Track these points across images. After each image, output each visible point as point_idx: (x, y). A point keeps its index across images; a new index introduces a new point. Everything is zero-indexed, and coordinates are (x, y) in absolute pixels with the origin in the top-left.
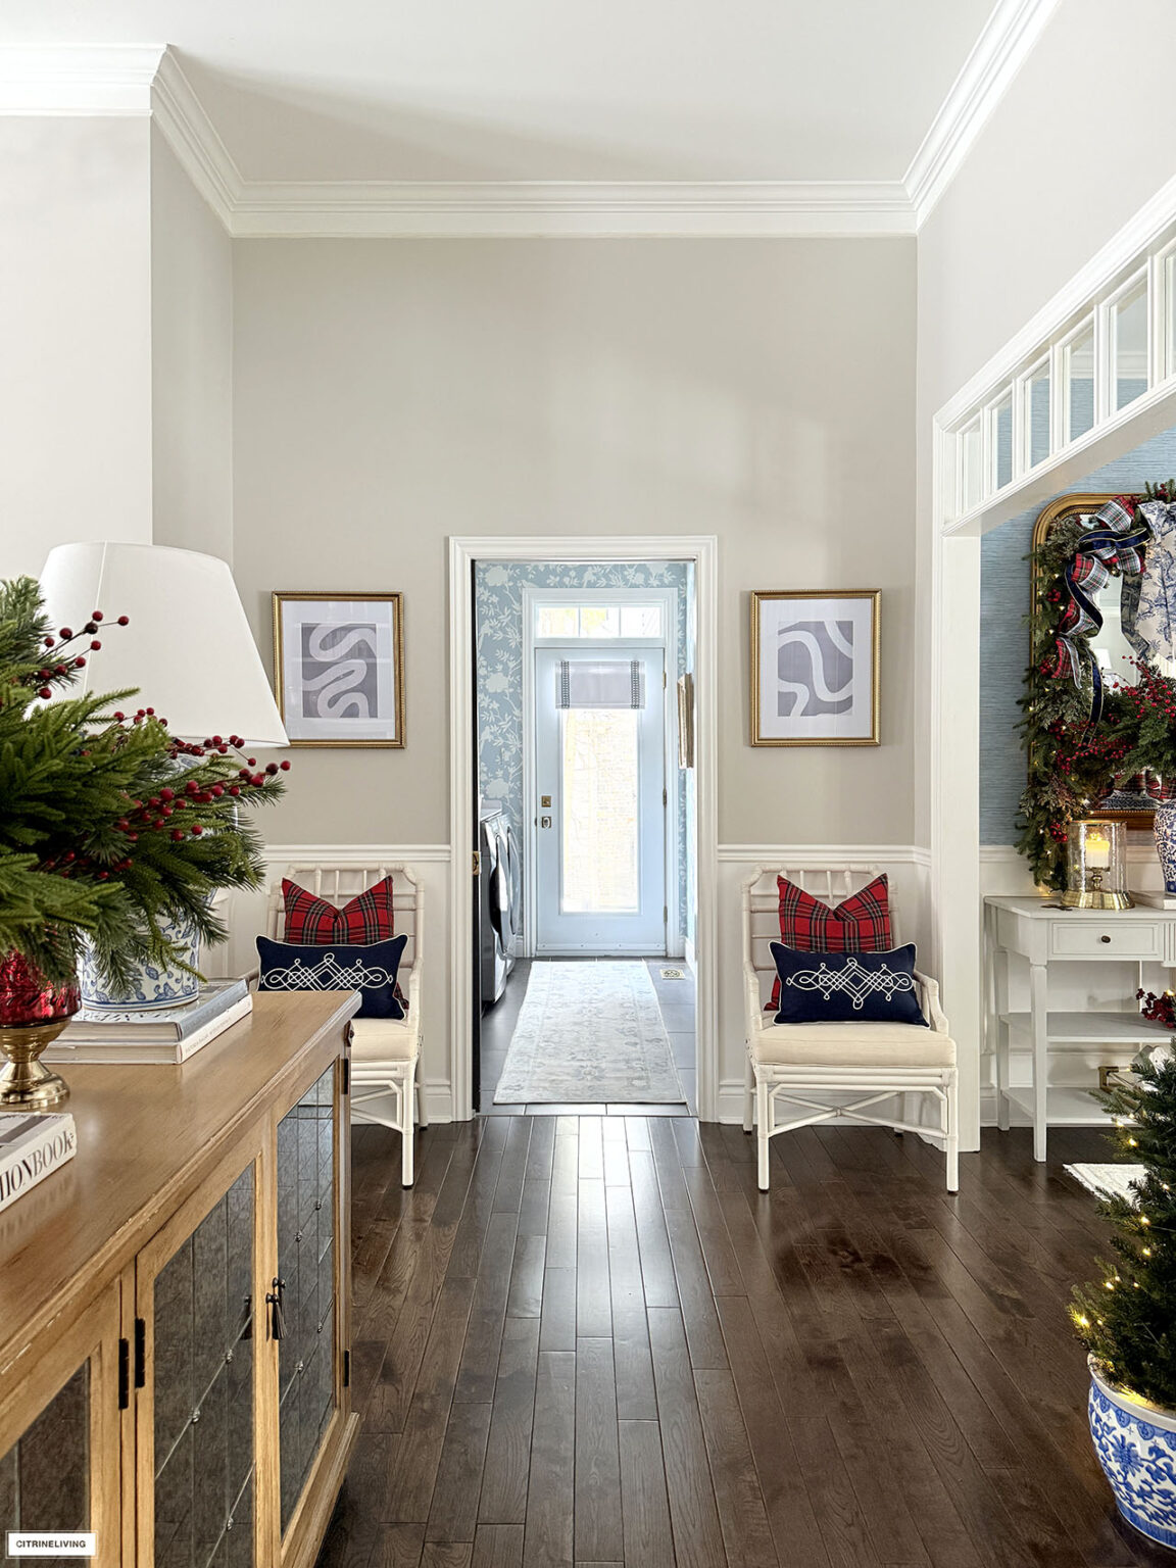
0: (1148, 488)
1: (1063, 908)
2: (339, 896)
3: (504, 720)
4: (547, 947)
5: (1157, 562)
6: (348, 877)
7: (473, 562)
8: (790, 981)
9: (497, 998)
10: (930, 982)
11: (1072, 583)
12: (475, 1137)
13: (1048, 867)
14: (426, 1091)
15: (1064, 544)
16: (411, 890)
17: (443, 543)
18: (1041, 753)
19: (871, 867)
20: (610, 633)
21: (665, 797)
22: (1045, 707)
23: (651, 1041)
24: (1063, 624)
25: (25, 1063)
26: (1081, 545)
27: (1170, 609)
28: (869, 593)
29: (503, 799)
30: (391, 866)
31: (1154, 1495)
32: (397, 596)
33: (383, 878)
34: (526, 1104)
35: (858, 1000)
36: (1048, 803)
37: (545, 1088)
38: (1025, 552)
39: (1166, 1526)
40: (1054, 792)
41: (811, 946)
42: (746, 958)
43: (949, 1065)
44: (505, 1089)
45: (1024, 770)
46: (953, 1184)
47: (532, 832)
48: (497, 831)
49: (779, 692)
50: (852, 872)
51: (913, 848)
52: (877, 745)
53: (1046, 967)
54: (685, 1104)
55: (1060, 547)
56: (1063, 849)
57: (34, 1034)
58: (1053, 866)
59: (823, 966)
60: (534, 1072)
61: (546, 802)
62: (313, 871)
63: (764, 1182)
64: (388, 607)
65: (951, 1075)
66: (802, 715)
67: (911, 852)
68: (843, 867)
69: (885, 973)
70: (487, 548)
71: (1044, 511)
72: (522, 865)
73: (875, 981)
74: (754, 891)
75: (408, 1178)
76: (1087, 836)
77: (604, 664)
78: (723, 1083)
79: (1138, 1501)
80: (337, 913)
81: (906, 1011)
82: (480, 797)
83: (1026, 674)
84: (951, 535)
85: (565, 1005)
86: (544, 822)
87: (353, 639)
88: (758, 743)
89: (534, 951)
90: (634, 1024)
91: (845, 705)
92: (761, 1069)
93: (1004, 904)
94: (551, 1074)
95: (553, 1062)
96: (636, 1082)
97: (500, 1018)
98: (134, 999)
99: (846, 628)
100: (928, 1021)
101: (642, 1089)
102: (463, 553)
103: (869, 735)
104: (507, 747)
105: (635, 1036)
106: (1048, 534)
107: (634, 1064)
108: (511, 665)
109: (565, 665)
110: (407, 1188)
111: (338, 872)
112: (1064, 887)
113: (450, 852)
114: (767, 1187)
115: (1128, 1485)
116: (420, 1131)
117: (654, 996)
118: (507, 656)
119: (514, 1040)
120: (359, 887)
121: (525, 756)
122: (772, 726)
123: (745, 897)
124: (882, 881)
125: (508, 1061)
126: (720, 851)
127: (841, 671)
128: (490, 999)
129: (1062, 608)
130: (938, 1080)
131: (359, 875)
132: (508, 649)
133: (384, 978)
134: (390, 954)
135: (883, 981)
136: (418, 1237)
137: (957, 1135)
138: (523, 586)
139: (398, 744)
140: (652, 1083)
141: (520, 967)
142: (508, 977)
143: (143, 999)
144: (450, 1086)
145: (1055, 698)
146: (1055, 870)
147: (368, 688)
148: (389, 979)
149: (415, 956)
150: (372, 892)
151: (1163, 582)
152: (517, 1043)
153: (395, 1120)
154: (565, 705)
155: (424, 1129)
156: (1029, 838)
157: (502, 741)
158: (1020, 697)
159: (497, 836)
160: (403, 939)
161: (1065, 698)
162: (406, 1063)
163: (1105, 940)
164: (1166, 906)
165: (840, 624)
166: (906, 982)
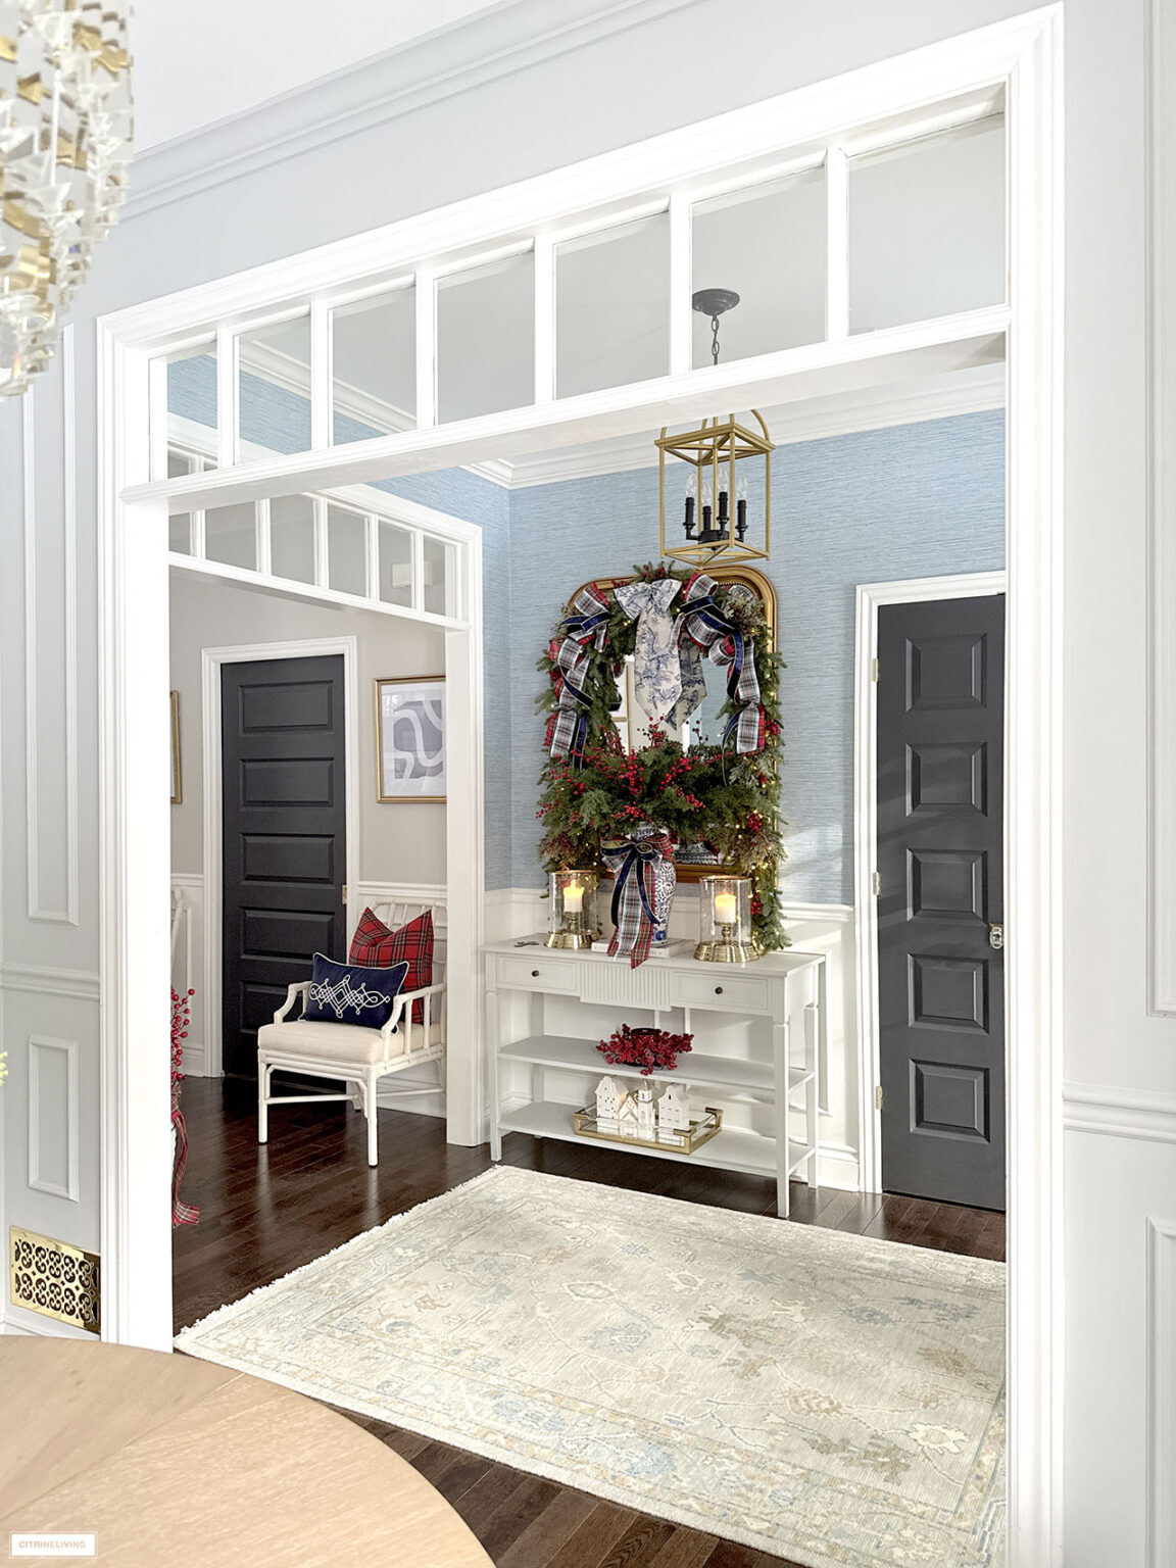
0: (639, 570)
5: (644, 638)
7: (221, 665)
27: (654, 680)
35: (339, 1012)
43: (367, 1063)
49: (395, 759)
53: (495, 993)
59: (325, 982)
63: (262, 1136)
65: (368, 1071)
66: (410, 777)
68: (417, 902)
69: (359, 992)
73: (351, 998)
81: (375, 1021)
88: (384, 801)
91: (438, 769)
99: (437, 706)
122: (395, 787)
124: (427, 916)
126: (360, 886)
130: (360, 1073)
135: (357, 998)
151: (649, 657)
163: (535, 974)
164: (593, 949)
165: (432, 702)
166: (374, 999)
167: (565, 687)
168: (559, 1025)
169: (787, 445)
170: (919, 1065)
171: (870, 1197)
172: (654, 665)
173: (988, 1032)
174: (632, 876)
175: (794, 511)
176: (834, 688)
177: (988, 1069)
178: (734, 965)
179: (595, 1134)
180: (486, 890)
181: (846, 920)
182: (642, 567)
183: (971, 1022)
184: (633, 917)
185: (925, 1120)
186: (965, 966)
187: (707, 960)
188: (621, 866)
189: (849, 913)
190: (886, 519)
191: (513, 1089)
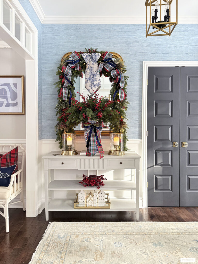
0: (87, 50)
5: (89, 69)
24: (63, 84)
27: (92, 81)
28: (20, 77)
40: (60, 126)
43: (5, 199)
52: (24, 114)
66: (5, 107)
81: (3, 183)
91: (16, 104)
99: (15, 85)
103: (22, 112)
127: (14, 96)
129: (62, 80)
130: (2, 203)
151: (90, 74)
161: (63, 103)
163: (63, 163)
164: (80, 155)
165: (14, 84)
166: (5, 176)
167: (66, 80)
168: (59, 177)
169: (125, 24)
170: (156, 176)
171: (145, 208)
172: (92, 76)
173: (172, 167)
174: (93, 134)
175: (127, 41)
176: (137, 86)
177: (172, 175)
178: (121, 156)
179: (77, 207)
180: (39, 140)
181: (139, 143)
182: (88, 50)
183: (169, 165)
184: (94, 145)
185: (158, 188)
186: (167, 152)
187: (113, 155)
188: (89, 131)
189: (140, 141)
190: (150, 46)
191: (42, 197)
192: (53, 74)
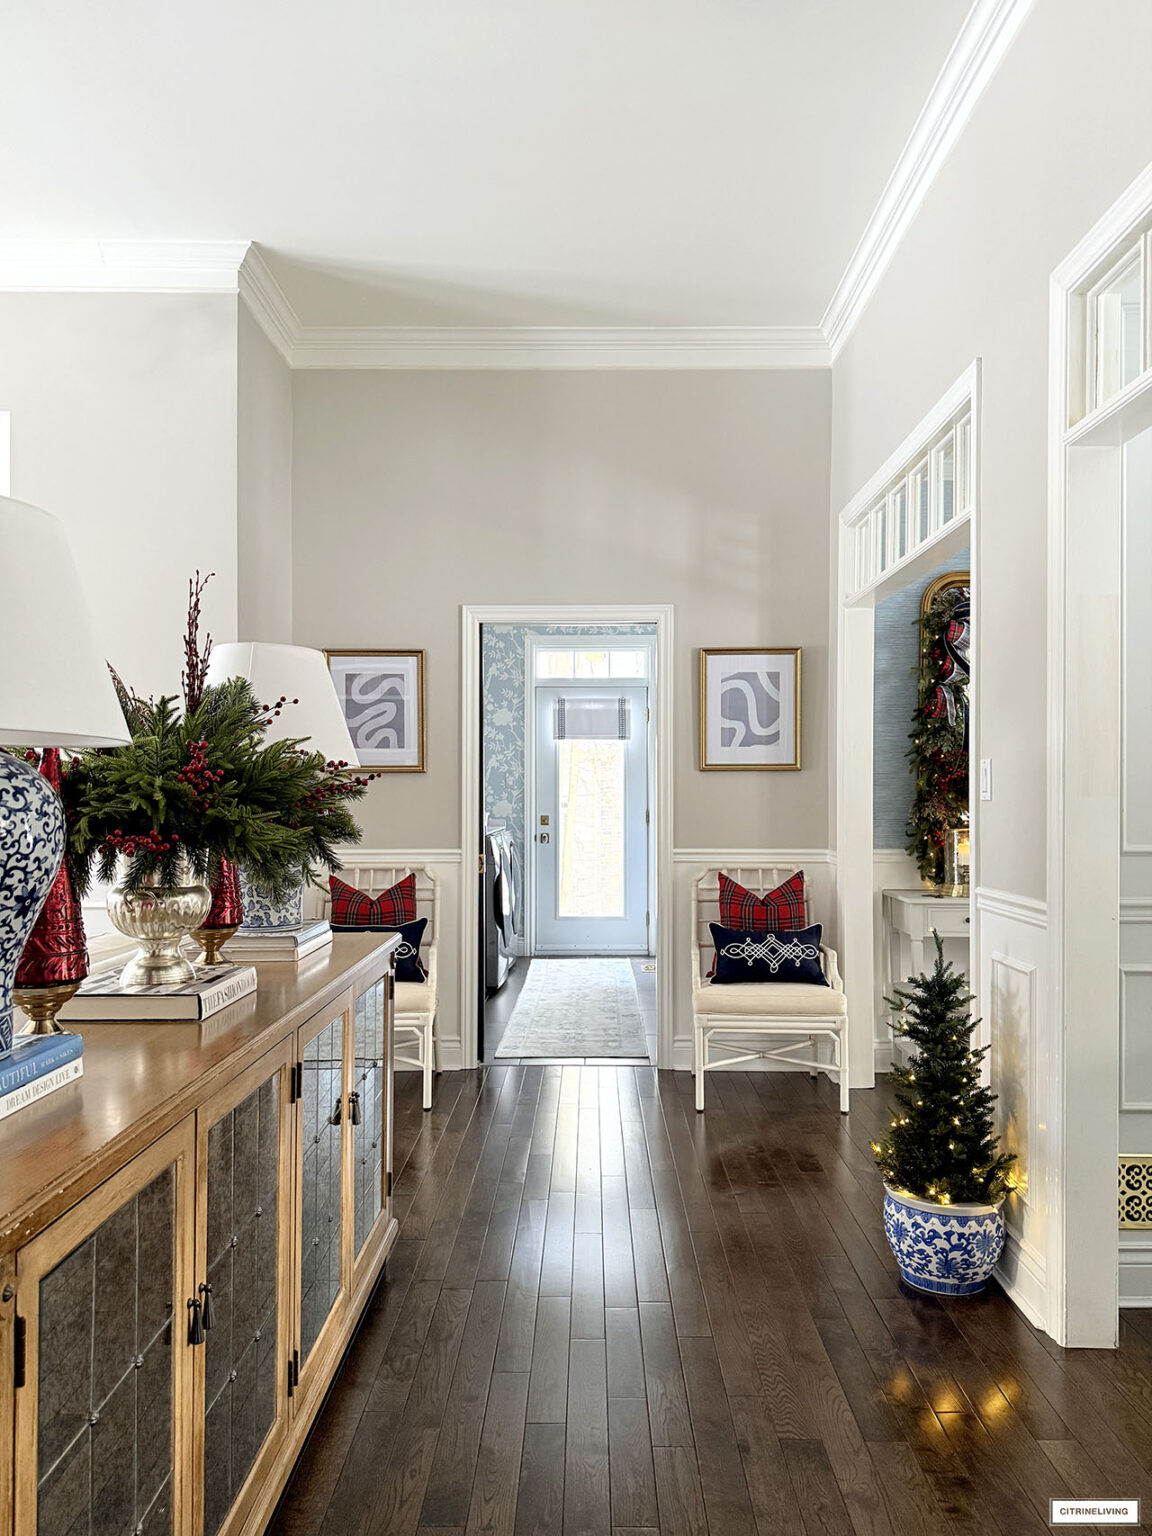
1: (939, 897)
2: (373, 890)
3: (508, 749)
4: (546, 947)
6: (380, 875)
7: (481, 625)
8: (723, 952)
9: (500, 985)
10: (832, 954)
11: (948, 643)
12: (480, 1080)
13: (930, 865)
14: (441, 1045)
15: (943, 612)
16: (430, 885)
17: (457, 610)
18: (926, 775)
19: (793, 866)
20: (601, 673)
21: (648, 816)
22: (928, 739)
23: (626, 1016)
24: (942, 675)
25: (212, 952)
26: (956, 613)
28: (792, 650)
29: (507, 818)
30: (415, 866)
31: (915, 1254)
32: (421, 652)
33: (408, 875)
34: (521, 1058)
35: (774, 966)
36: (929, 815)
37: (536, 1048)
38: (915, 617)
39: (924, 1276)
40: (933, 807)
41: (741, 927)
42: (694, 937)
43: (842, 1014)
44: (506, 1048)
45: (913, 788)
46: (845, 1106)
47: (532, 848)
48: (501, 843)
49: (722, 729)
50: (779, 870)
51: (827, 851)
52: (800, 770)
53: (922, 941)
54: (648, 1058)
55: (940, 615)
56: (942, 851)
57: (218, 933)
58: (934, 865)
59: (748, 940)
60: (528, 1038)
61: (544, 821)
62: (353, 870)
63: (700, 1105)
64: (412, 661)
65: (843, 1022)
66: (740, 746)
67: (826, 854)
68: (771, 866)
69: (795, 945)
70: (491, 614)
71: (930, 586)
72: (523, 876)
73: (787, 951)
74: (702, 885)
75: (427, 1103)
76: (959, 842)
77: (595, 701)
78: (676, 1038)
79: (907, 1261)
80: (372, 903)
81: (811, 974)
82: (486, 815)
83: (915, 714)
84: (851, 607)
85: (558, 991)
86: (543, 838)
87: (386, 685)
88: (706, 768)
89: (533, 951)
90: (614, 1004)
91: (774, 738)
92: (698, 1018)
93: (893, 894)
94: (542, 1038)
95: (544, 1031)
96: (610, 1044)
97: (502, 1001)
98: (265, 924)
99: (774, 677)
100: (830, 984)
101: (615, 1048)
102: (473, 617)
103: (792, 762)
104: (511, 773)
105: (614, 1012)
106: (933, 604)
107: (610, 1032)
108: (515, 701)
109: (561, 702)
110: (427, 1110)
111: (372, 871)
112: (942, 881)
113: (460, 854)
114: (702, 1108)
115: (901, 1251)
116: (436, 1076)
117: (633, 984)
118: (511, 693)
119: (513, 1015)
120: (388, 883)
121: (526, 781)
123: (693, 890)
124: (799, 876)
125: (507, 1029)
126: (675, 854)
127: (770, 713)
128: (494, 985)
129: (941, 663)
130: (833, 1025)
131: (389, 873)
132: (512, 688)
133: (410, 950)
134: (414, 933)
135: (794, 951)
136: (435, 1139)
137: (847, 1068)
138: (526, 634)
139: (420, 770)
140: (623, 1044)
141: (520, 964)
142: (510, 970)
143: (271, 925)
144: (460, 1041)
145: (936, 733)
146: (936, 867)
147: (398, 724)
148: (414, 951)
149: (433, 937)
150: (400, 886)
152: (515, 1017)
153: (418, 1059)
154: (561, 737)
155: (439, 1074)
156: (917, 843)
157: (507, 768)
158: (910, 732)
159: (501, 848)
160: (424, 921)
161: (943, 733)
162: (426, 1014)
165: (769, 674)
166: (811, 952)
192: (892, 640)
